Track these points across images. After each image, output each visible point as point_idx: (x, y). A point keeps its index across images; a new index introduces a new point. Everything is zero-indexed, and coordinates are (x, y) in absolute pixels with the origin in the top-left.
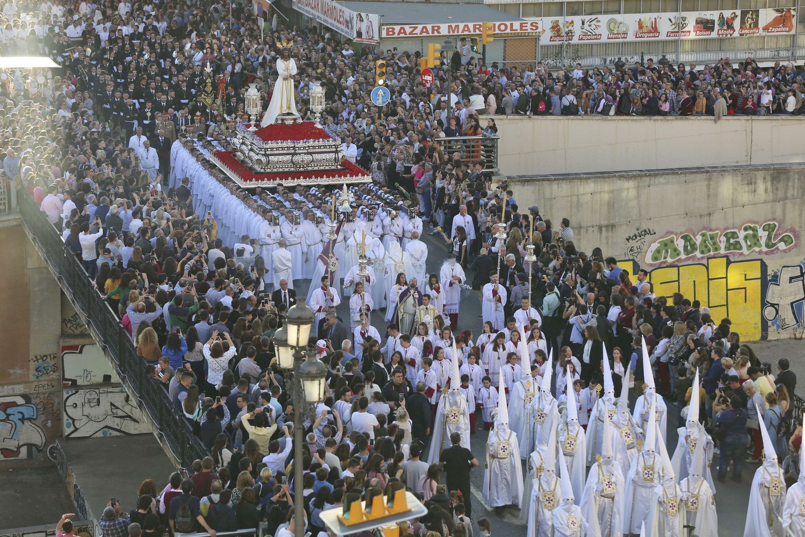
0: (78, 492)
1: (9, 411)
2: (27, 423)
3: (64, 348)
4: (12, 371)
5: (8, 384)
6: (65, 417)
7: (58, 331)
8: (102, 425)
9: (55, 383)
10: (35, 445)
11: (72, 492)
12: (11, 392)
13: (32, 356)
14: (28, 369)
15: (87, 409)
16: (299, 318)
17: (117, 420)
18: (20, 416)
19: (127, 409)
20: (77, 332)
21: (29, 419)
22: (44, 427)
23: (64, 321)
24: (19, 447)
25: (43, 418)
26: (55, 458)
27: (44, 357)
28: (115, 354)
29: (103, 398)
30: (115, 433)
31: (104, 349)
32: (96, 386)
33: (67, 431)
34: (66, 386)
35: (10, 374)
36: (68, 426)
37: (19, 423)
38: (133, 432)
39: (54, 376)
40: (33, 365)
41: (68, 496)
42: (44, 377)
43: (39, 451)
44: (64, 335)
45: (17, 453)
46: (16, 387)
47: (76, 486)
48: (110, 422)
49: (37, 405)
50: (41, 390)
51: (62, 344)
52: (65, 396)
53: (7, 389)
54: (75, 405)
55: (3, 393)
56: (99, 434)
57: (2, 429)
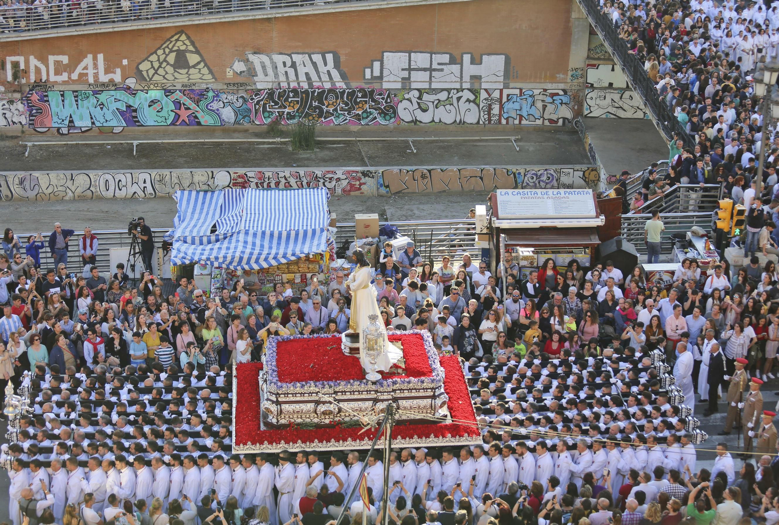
0: (591, 149)
1: (555, 98)
2: (564, 106)
3: (588, 65)
4: (558, 76)
5: (555, 83)
6: (586, 104)
7: (586, 55)
8: (606, 111)
9: (581, 85)
10: (567, 119)
11: (587, 148)
12: (556, 88)
13: (570, 68)
14: (567, 75)
15: (598, 102)
17: (615, 109)
18: (560, 101)
19: (621, 103)
20: (596, 56)
21: (565, 104)
22: (573, 109)
23: (589, 50)
24: (558, 119)
25: (573, 103)
26: (578, 127)
27: (576, 69)
29: (607, 95)
30: (612, 116)
32: (605, 88)
33: (586, 112)
34: (587, 87)
35: (557, 77)
36: (587, 110)
37: (559, 105)
38: (622, 116)
39: (581, 80)
40: (570, 73)
41: (584, 149)
42: (576, 81)
43: (569, 122)
44: (588, 58)
45: (557, 122)
46: (560, 84)
47: (590, 145)
48: (611, 110)
49: (570, 96)
50: (573, 88)
51: (587, 63)
52: (587, 92)
53: (555, 86)
54: (592, 98)
55: (552, 87)
56: (604, 116)
57: (550, 108)
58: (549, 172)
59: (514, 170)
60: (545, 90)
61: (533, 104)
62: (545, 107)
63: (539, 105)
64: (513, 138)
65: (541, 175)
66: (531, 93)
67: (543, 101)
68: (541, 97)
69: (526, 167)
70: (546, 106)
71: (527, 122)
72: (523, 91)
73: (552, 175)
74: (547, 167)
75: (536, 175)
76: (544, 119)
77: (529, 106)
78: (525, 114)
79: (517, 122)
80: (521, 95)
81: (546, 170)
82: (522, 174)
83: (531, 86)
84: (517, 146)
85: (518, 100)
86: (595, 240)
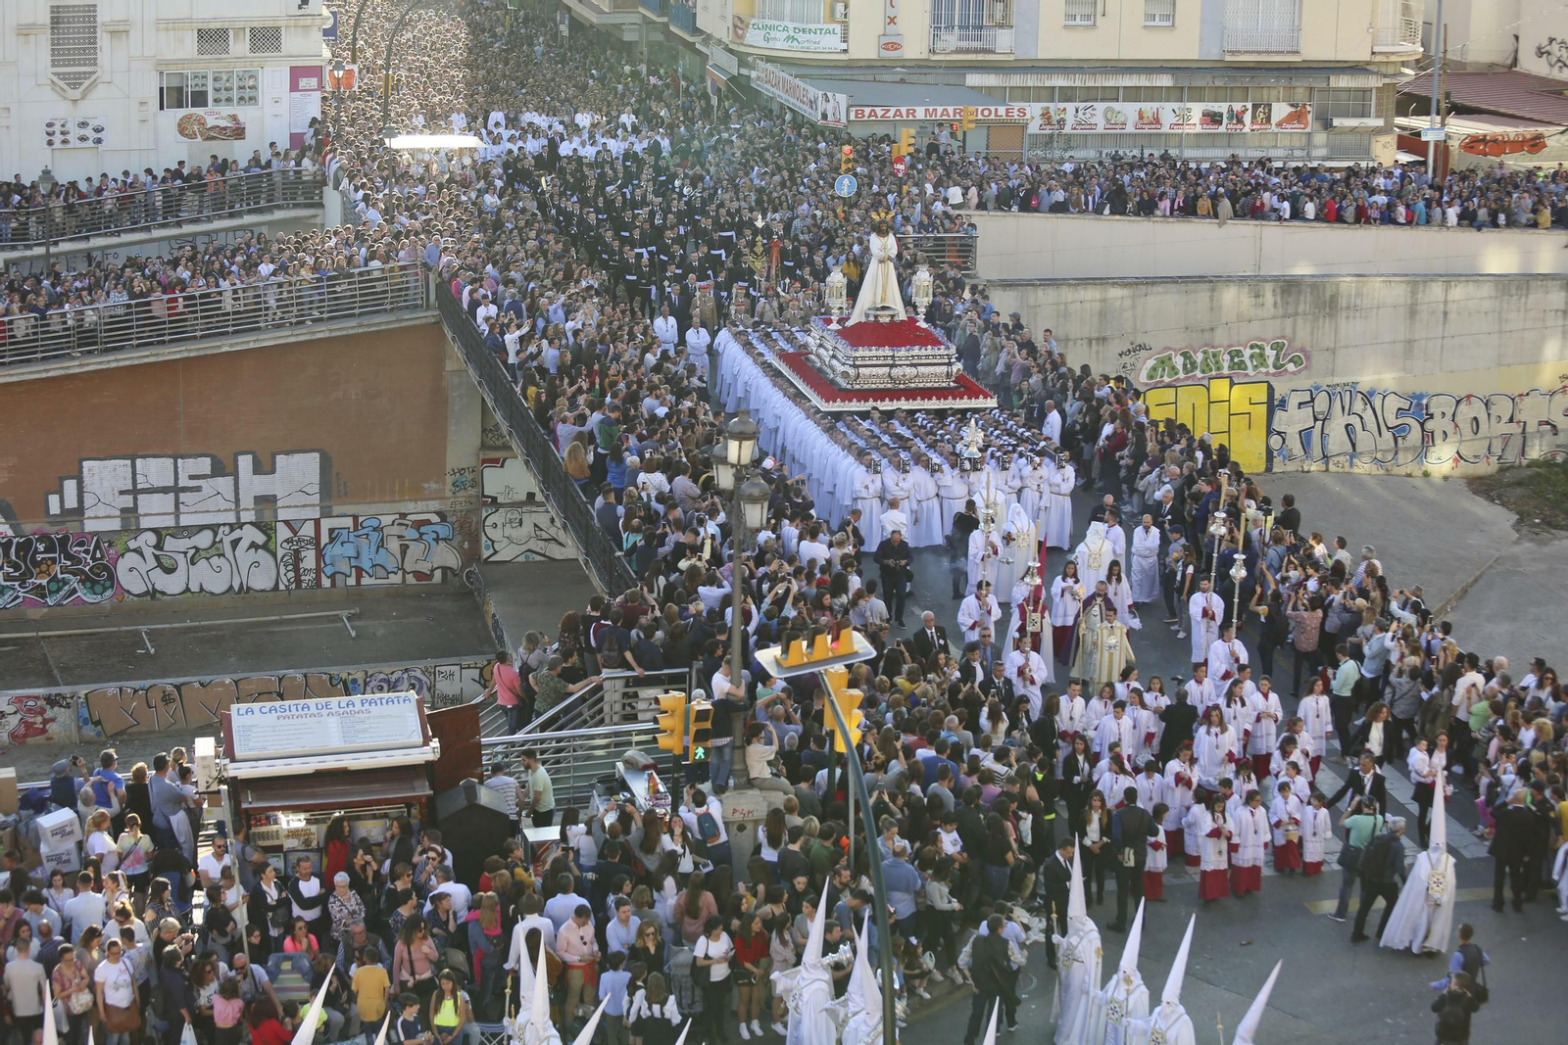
0: (496, 624)
1: (423, 529)
2: (442, 544)
3: (484, 461)
4: (426, 485)
5: (422, 500)
6: (484, 538)
7: (477, 442)
8: (525, 548)
9: (473, 500)
10: (450, 569)
11: (490, 622)
12: (425, 509)
13: (448, 469)
14: (444, 484)
15: (508, 531)
16: (741, 433)
17: (542, 543)
18: (435, 536)
19: (553, 531)
20: (499, 443)
21: (445, 539)
22: (460, 549)
23: (484, 430)
24: (433, 570)
25: (459, 538)
26: (472, 583)
27: (461, 471)
28: (538, 469)
29: (526, 518)
31: (527, 463)
32: (520, 504)
33: (486, 554)
34: (485, 504)
35: (424, 489)
36: (487, 548)
37: (433, 543)
38: (558, 557)
39: (472, 492)
40: (449, 479)
41: (485, 626)
42: (462, 493)
43: (455, 575)
44: (484, 446)
45: (430, 576)
46: (431, 503)
47: (494, 615)
48: (535, 545)
49: (452, 524)
50: (458, 507)
51: (481, 457)
52: (484, 515)
53: (421, 505)
54: (495, 526)
55: (417, 510)
56: (522, 559)
57: (415, 550)
58: (413, 674)
59: (344, 676)
60: (403, 516)
61: (381, 544)
62: (404, 549)
63: (394, 545)
64: (344, 614)
65: (397, 680)
66: (375, 523)
67: (400, 537)
68: (396, 530)
69: (365, 667)
70: (407, 546)
71: (372, 581)
72: (361, 519)
73: (420, 680)
74: (408, 664)
75: (388, 681)
76: (405, 572)
77: (374, 548)
78: (366, 565)
79: (352, 581)
80: (356, 529)
81: (406, 670)
82: (361, 682)
83: (373, 509)
84: (353, 628)
85: (352, 538)
86: (424, 790)
